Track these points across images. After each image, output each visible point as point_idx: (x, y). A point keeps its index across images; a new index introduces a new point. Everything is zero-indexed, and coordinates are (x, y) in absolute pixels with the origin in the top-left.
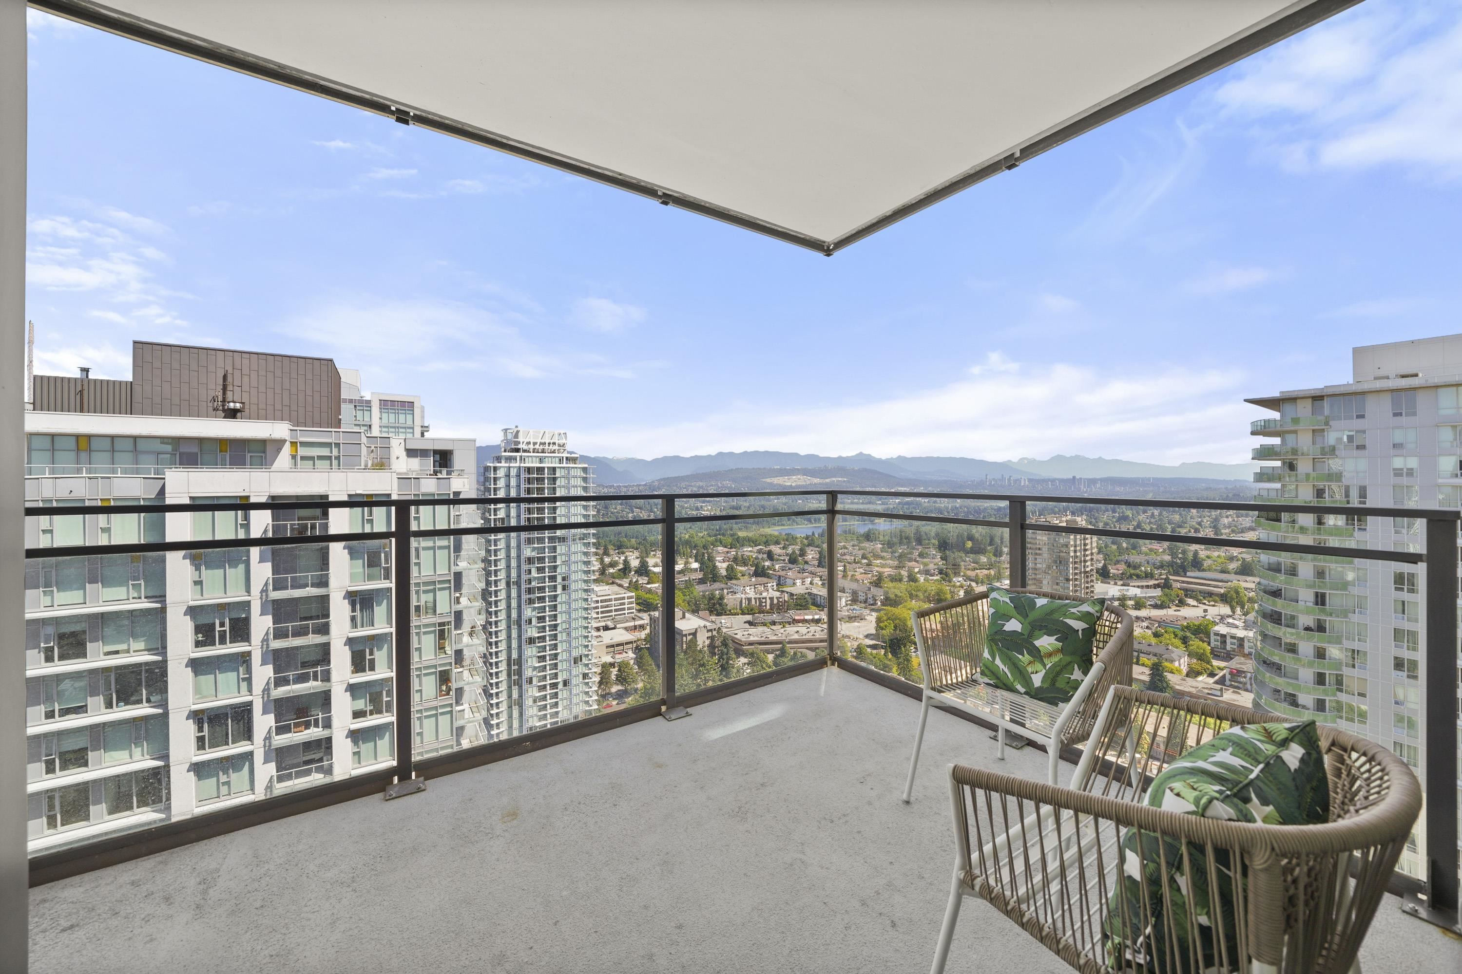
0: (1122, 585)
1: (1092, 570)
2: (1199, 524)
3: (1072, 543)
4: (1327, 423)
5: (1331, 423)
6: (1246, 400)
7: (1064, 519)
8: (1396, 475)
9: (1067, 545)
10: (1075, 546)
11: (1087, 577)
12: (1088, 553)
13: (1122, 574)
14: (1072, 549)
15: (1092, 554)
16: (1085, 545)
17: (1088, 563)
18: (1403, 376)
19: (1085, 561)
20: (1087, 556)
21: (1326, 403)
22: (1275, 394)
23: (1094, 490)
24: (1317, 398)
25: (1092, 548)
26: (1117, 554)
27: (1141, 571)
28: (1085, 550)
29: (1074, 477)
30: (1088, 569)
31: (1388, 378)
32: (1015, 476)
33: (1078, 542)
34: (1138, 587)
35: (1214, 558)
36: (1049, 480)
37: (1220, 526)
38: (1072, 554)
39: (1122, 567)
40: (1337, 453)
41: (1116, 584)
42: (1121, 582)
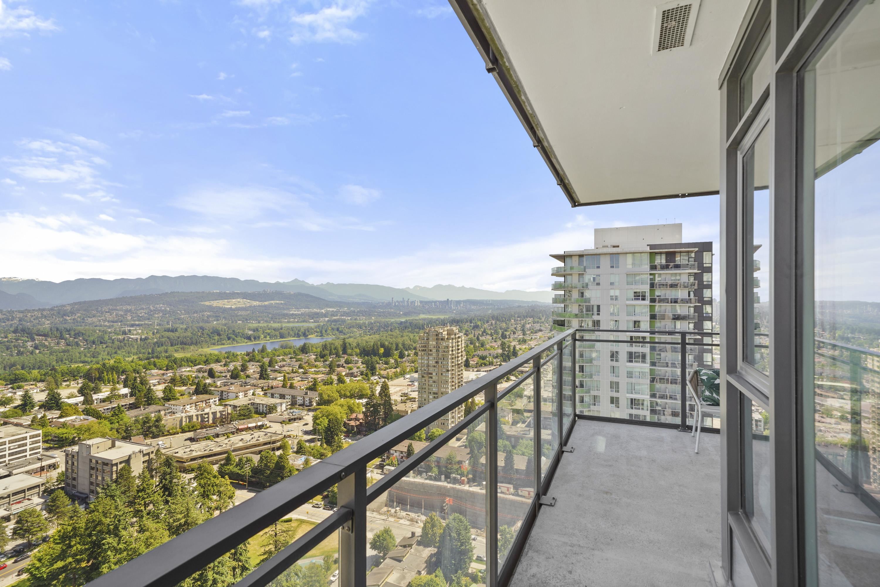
0: (477, 371)
1: (462, 362)
2: (515, 328)
3: (450, 345)
4: (585, 271)
5: (587, 270)
6: (551, 255)
7: (446, 329)
8: (612, 299)
9: (447, 347)
10: (452, 347)
11: (459, 367)
12: (460, 351)
13: (477, 364)
14: (451, 349)
15: (462, 352)
16: (458, 346)
17: (460, 358)
18: (614, 247)
19: (458, 357)
20: (459, 353)
21: (585, 258)
22: (561, 253)
23: (459, 308)
24: (581, 256)
25: (462, 348)
26: (473, 351)
27: (487, 361)
28: (458, 349)
29: (448, 300)
30: (459, 362)
31: (607, 247)
32: (411, 299)
33: (454, 344)
34: (485, 371)
35: (523, 350)
36: (433, 302)
37: (526, 330)
38: (450, 353)
39: (476, 359)
40: (589, 287)
41: (473, 371)
42: (476, 370)
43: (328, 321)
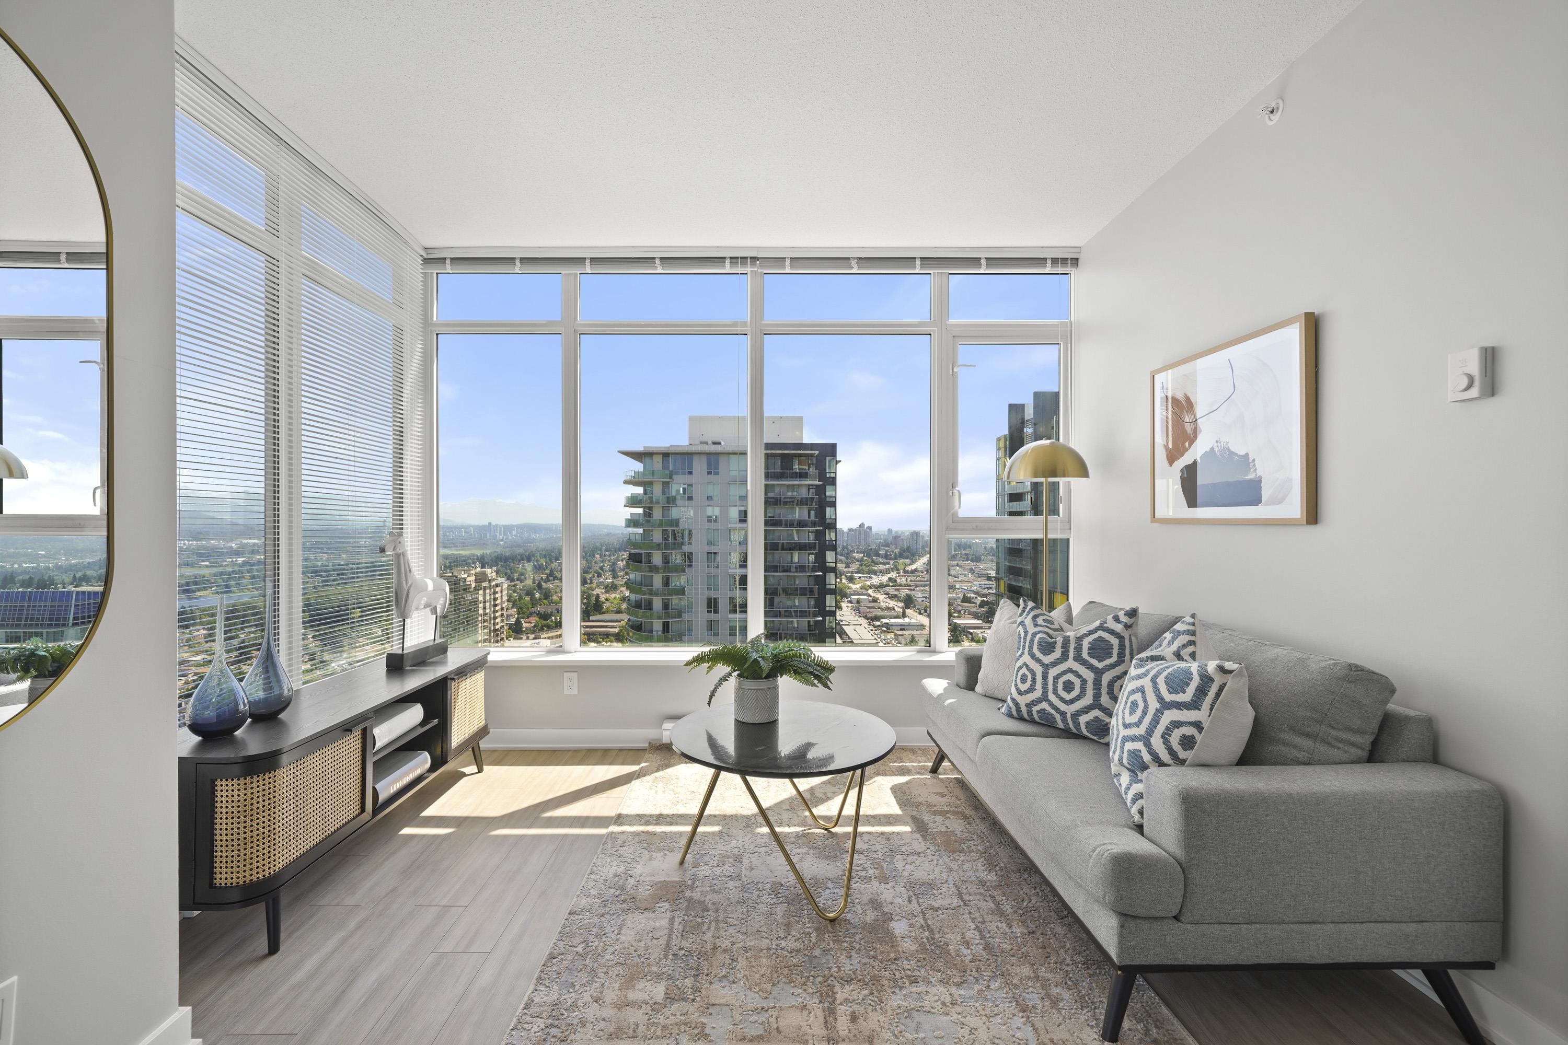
0: (534, 639)
1: (502, 627)
2: (601, 568)
3: (481, 599)
4: (671, 477)
5: (674, 476)
6: (619, 452)
7: (473, 572)
8: (709, 521)
9: (476, 602)
10: (485, 602)
11: (497, 635)
12: (498, 608)
13: (535, 626)
14: (481, 605)
15: (502, 609)
16: (495, 599)
17: (498, 620)
18: (714, 443)
19: (495, 618)
20: (497, 611)
21: (671, 459)
22: (639, 448)
23: (510, 537)
24: (666, 455)
25: (502, 603)
26: (530, 606)
27: (552, 621)
28: (495, 605)
29: (490, 524)
30: (497, 627)
31: (706, 443)
33: (488, 598)
34: (549, 638)
35: (612, 601)
36: (462, 527)
37: (617, 569)
38: (481, 612)
39: (534, 619)
40: (677, 502)
41: (528, 638)
42: (532, 636)
43: (244, 564)
